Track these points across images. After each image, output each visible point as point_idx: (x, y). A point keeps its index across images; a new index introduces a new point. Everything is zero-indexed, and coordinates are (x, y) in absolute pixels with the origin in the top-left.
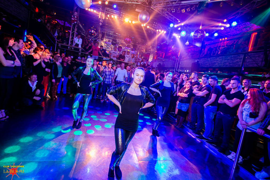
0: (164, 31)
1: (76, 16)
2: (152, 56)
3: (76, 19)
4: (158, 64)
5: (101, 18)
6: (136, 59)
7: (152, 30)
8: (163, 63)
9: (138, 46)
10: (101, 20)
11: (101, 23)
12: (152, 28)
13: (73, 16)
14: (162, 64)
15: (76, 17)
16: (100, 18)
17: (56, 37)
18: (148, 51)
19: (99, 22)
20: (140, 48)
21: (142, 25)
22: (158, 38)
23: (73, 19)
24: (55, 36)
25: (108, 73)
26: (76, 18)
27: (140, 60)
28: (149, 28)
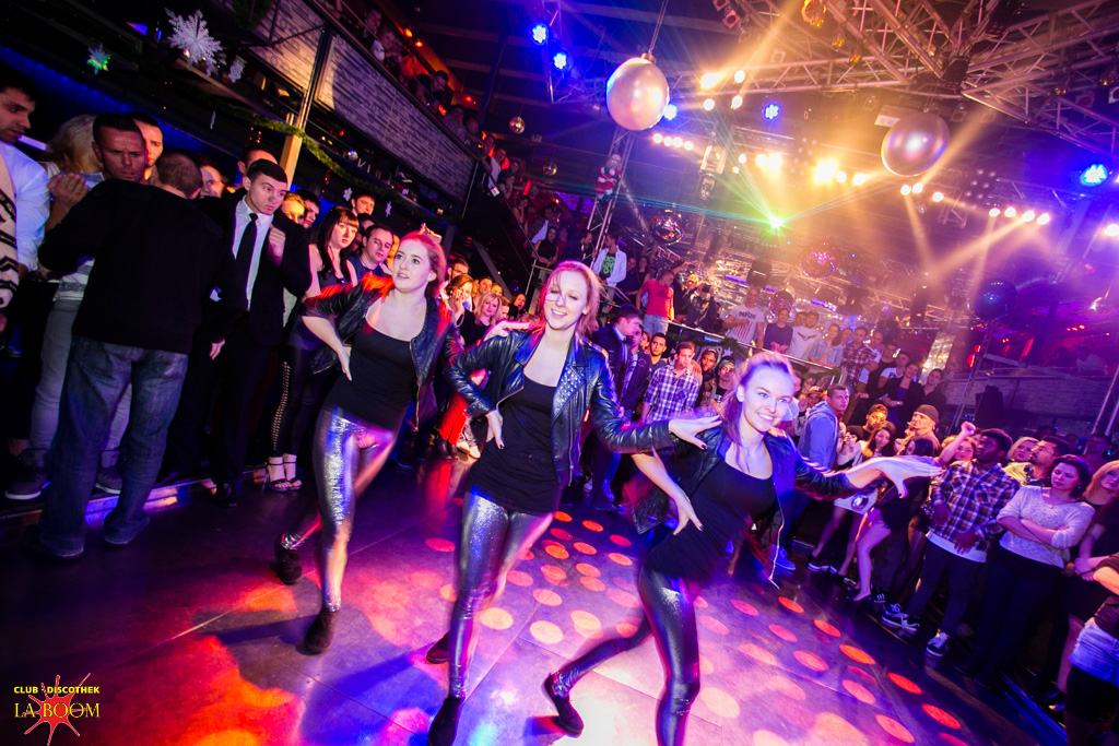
0: (1038, 215)
1: (616, 170)
2: (949, 343)
3: (612, 180)
4: (979, 388)
5: (709, 169)
6: (851, 352)
7: (957, 209)
8: (1017, 389)
9: (873, 295)
10: (707, 177)
11: (708, 190)
12: (963, 198)
13: (603, 170)
14: (1005, 393)
15: (612, 172)
16: (704, 172)
17: (537, 248)
18: (931, 319)
19: (702, 186)
20: (884, 305)
21: (905, 191)
22: (994, 250)
23: (602, 180)
24: (534, 244)
25: (671, 389)
26: (613, 177)
27: (875, 356)
28: (941, 203)
